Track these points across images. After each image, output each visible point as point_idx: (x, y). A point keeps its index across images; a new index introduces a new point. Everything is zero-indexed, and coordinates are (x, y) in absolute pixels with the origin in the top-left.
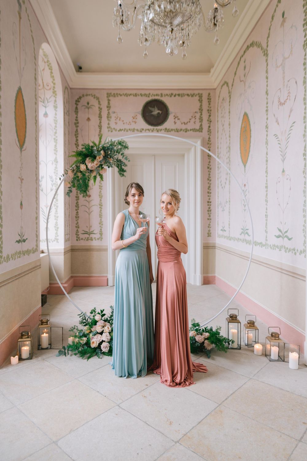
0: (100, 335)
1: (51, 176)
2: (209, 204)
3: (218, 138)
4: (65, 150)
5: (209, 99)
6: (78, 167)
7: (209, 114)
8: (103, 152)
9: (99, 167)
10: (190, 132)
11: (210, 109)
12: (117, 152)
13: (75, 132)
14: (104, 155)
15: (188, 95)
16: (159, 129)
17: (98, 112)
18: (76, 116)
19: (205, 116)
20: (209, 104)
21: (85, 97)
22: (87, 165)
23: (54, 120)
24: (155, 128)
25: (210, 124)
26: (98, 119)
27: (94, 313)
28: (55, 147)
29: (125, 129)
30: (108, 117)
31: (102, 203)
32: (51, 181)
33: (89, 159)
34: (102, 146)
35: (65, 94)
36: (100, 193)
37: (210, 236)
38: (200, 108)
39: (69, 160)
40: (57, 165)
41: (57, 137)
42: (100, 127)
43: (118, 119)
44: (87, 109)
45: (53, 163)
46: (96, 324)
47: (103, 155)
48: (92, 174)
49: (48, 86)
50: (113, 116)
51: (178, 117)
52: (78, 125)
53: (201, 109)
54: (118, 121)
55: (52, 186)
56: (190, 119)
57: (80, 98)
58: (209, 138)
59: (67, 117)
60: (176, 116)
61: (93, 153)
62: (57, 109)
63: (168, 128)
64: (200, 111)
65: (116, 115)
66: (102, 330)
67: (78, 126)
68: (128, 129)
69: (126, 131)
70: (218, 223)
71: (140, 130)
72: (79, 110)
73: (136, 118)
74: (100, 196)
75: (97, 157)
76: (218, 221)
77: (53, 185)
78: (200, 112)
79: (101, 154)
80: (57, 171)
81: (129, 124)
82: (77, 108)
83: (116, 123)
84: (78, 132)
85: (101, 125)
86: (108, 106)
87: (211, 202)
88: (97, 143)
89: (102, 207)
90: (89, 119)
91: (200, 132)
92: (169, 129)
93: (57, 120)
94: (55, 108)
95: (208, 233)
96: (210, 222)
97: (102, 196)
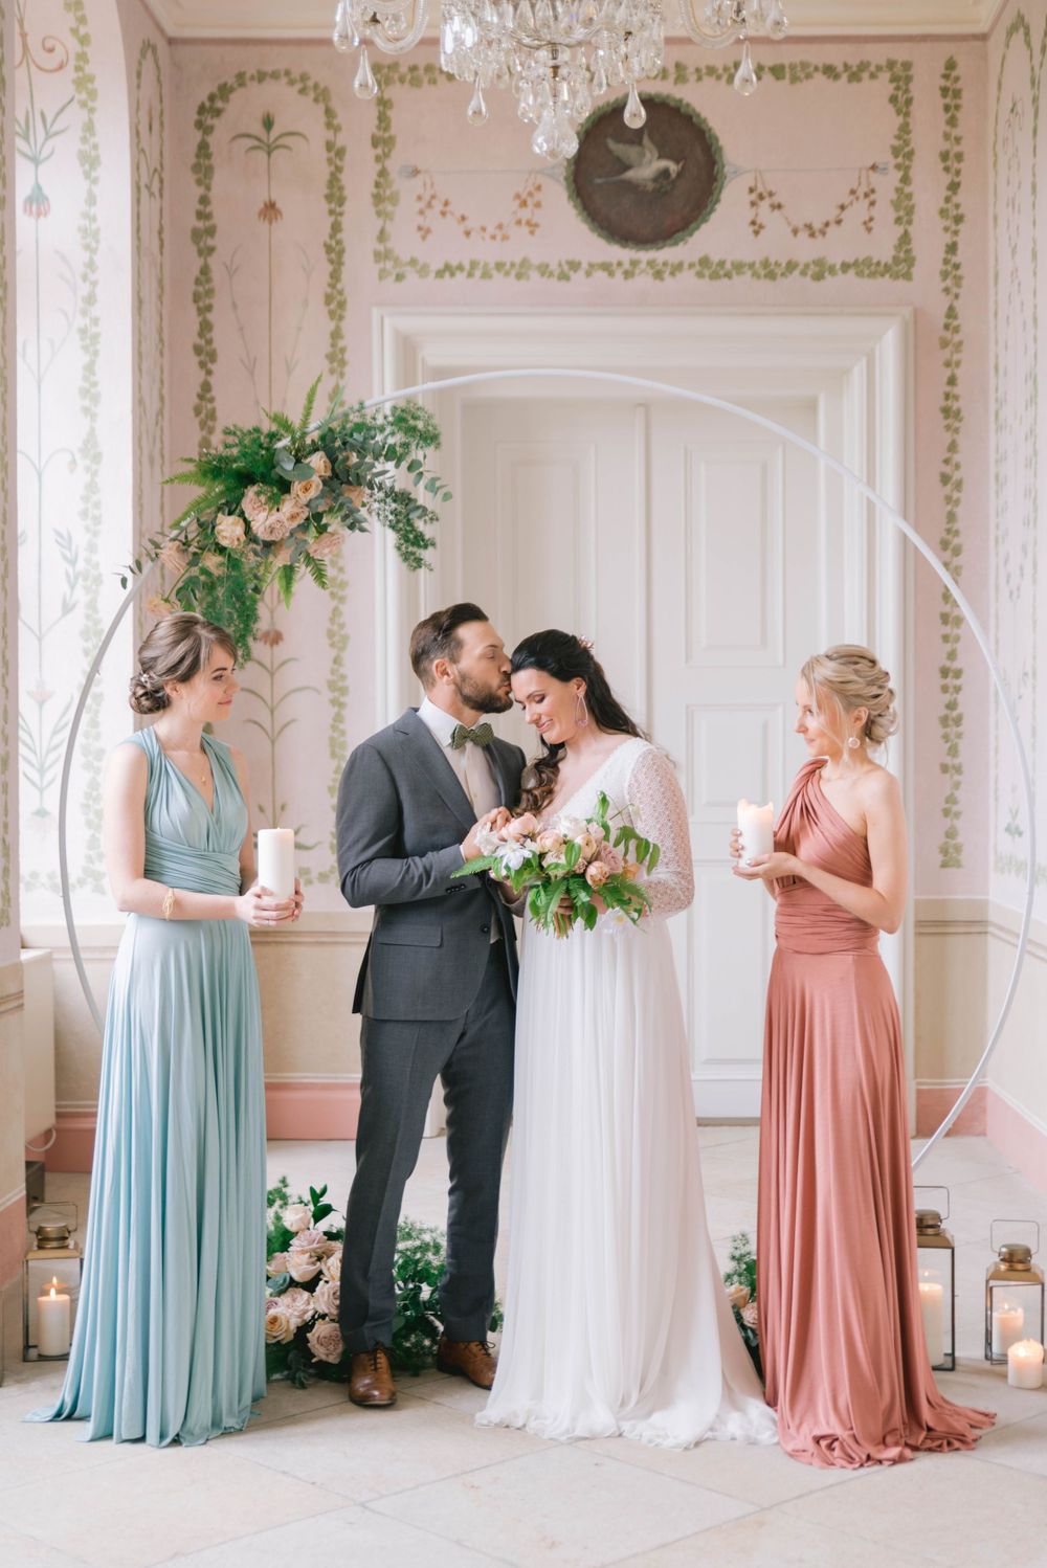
0: (306, 1294)
1: (65, 534)
2: (950, 681)
3: (996, 314)
4: (138, 387)
5: (951, 94)
6: (207, 528)
7: (947, 179)
8: (325, 459)
9: (304, 527)
10: (840, 276)
11: (957, 149)
12: (388, 458)
13: (198, 282)
14: (329, 474)
15: (830, 71)
16: (665, 264)
17: (325, 171)
18: (201, 190)
19: (928, 191)
20: (952, 122)
21: (253, 88)
22: (250, 519)
23: (84, 231)
24: (644, 256)
25: (956, 233)
26: (325, 206)
27: (278, 1203)
28: (85, 379)
29: (474, 265)
30: (378, 199)
31: (343, 677)
32: (65, 557)
33: (258, 494)
34: (318, 428)
35: (139, 86)
36: (332, 620)
37: (958, 865)
38: (897, 143)
39: (162, 442)
40: (95, 474)
41: (96, 321)
42: (333, 256)
43: (438, 206)
44: (262, 155)
45: (74, 462)
46: (285, 1246)
47: (323, 474)
48: (271, 558)
49: (51, 50)
50: (407, 190)
51: (771, 194)
52: (210, 242)
53: (903, 152)
54: (432, 219)
55: (72, 587)
56: (842, 208)
57: (224, 91)
58: (951, 313)
59: (150, 206)
60: (760, 189)
61: (274, 467)
62: (100, 172)
63: (715, 259)
64: (900, 160)
65: (425, 185)
66: (312, 1270)
67: (211, 250)
68: (492, 265)
69: (478, 273)
70: (996, 790)
71: (557, 273)
72: (215, 161)
73: (538, 205)
74: (336, 639)
75: (297, 483)
76: (996, 782)
77: (76, 578)
78: (898, 167)
79: (308, 472)
80: (97, 505)
81: (499, 234)
82: (203, 149)
83: (425, 232)
84: (209, 280)
85: (339, 242)
86: (380, 134)
87: (958, 674)
88: (295, 420)
89: (342, 699)
90: (270, 210)
91: (896, 276)
92: (722, 264)
93: (98, 229)
94: (87, 167)
95: (946, 843)
96: (957, 785)
97: (345, 639)
